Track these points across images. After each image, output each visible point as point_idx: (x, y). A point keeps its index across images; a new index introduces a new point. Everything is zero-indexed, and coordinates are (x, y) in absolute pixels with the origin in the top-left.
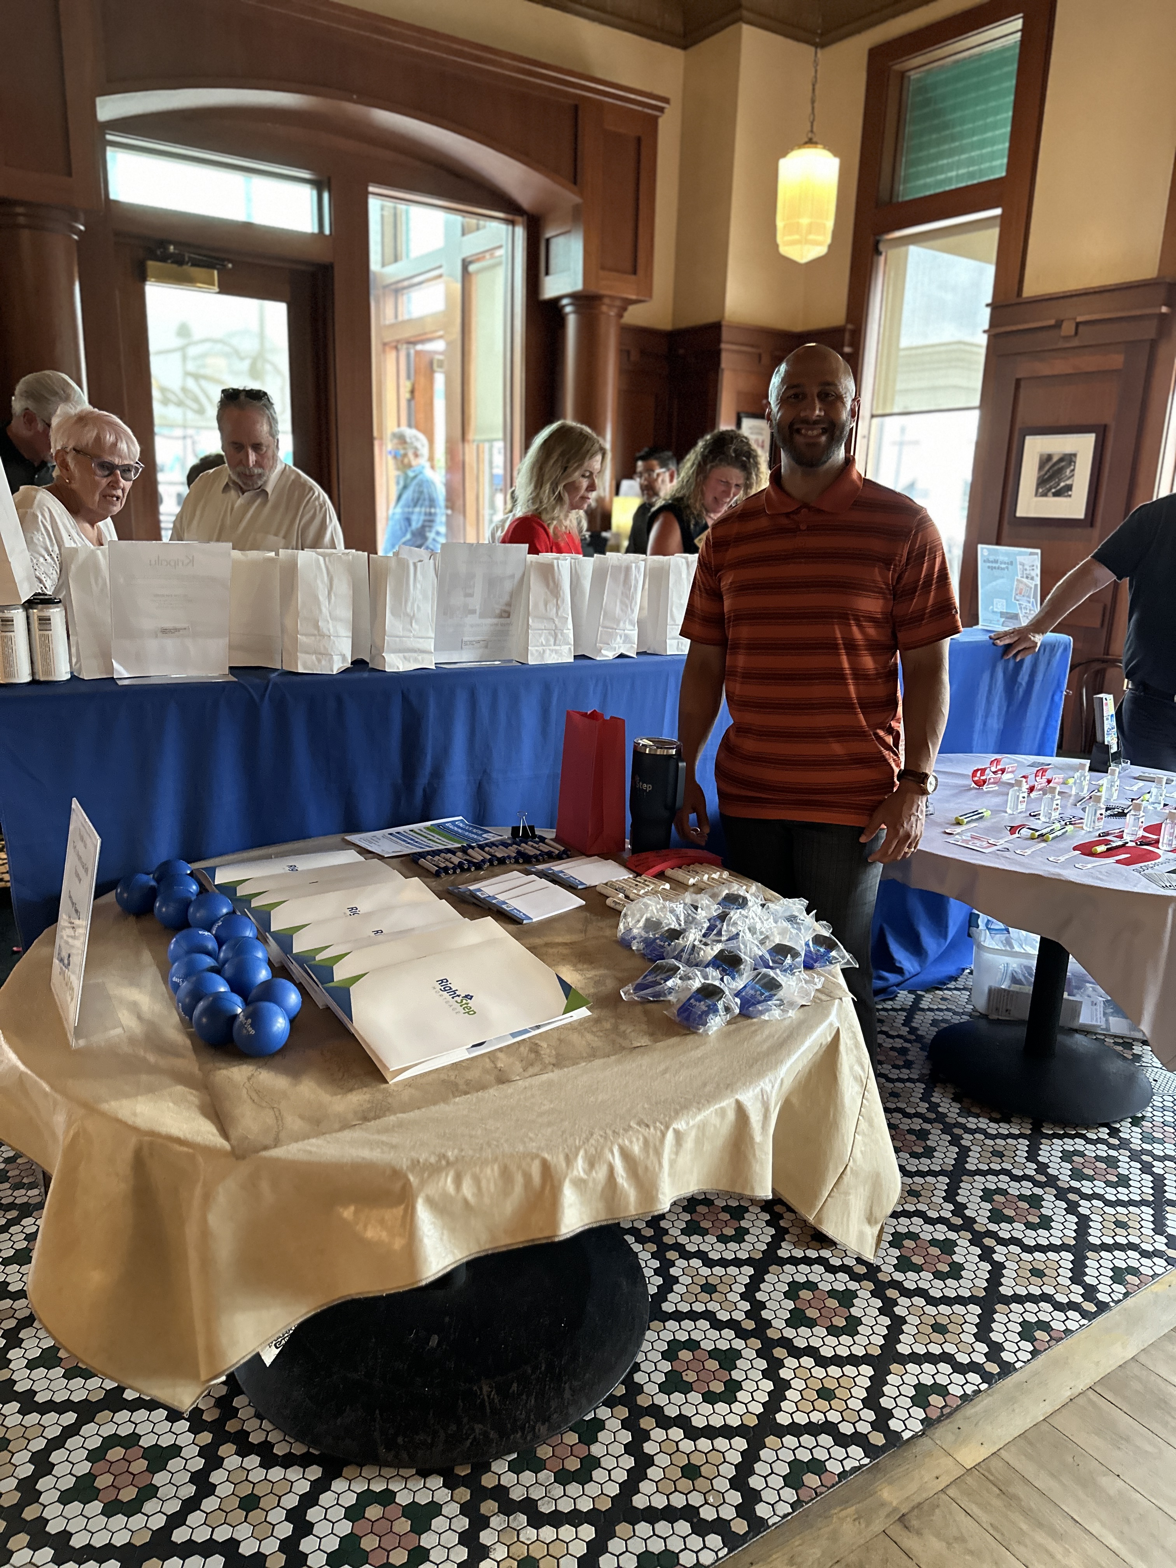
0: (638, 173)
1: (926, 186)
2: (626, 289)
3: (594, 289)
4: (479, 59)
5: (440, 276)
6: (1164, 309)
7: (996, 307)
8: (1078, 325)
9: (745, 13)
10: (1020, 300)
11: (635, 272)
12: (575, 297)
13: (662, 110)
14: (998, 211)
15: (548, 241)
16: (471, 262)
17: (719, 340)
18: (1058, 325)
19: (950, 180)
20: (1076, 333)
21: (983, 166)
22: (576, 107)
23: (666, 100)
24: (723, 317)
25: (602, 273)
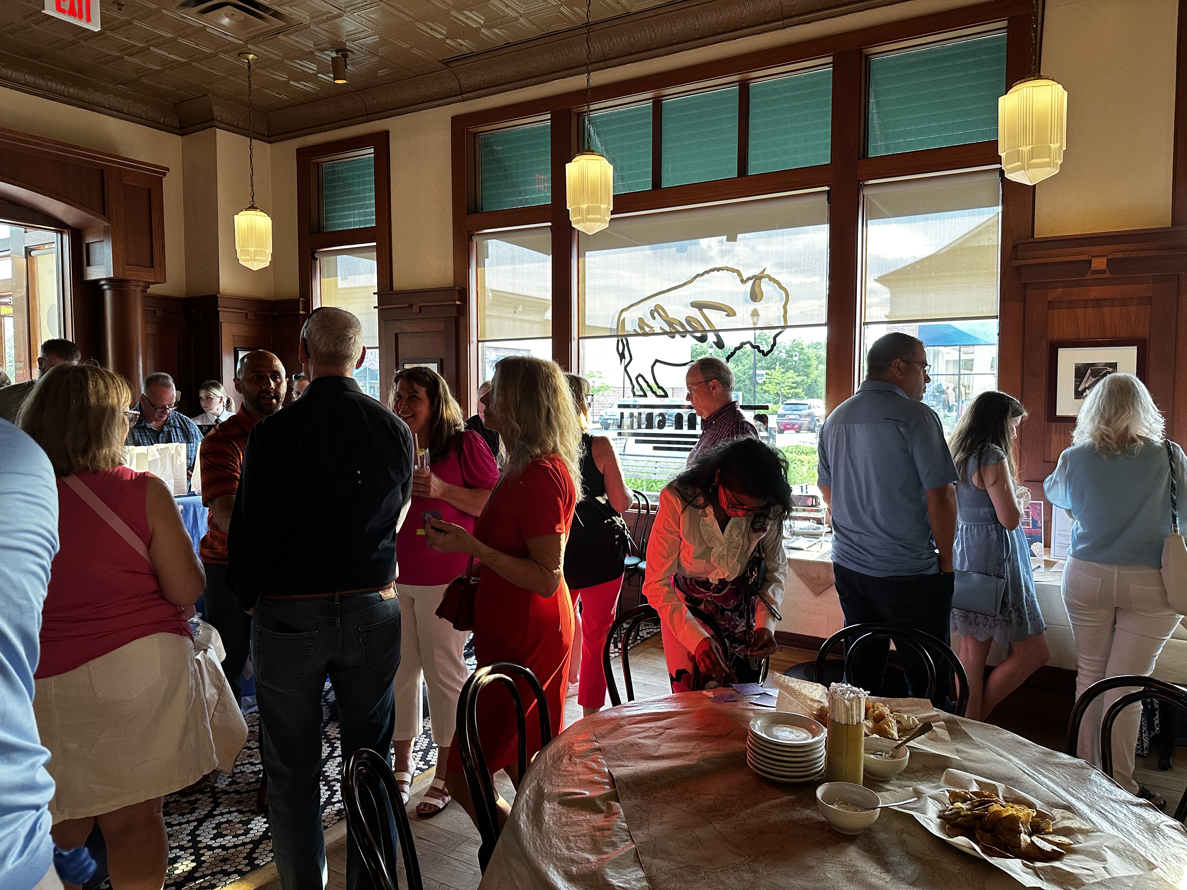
0: (150, 208)
1: (340, 225)
2: (145, 275)
3: (121, 276)
4: (28, 142)
5: (8, 256)
6: (458, 303)
7: (380, 294)
8: (420, 307)
9: (216, 123)
10: (391, 292)
11: (153, 267)
12: (108, 280)
13: (165, 174)
14: (375, 244)
15: (88, 245)
16: (32, 250)
17: (217, 306)
18: (411, 306)
19: (349, 224)
20: (420, 311)
21: (366, 218)
22: (102, 171)
23: (168, 169)
24: (219, 292)
25: (127, 267)
